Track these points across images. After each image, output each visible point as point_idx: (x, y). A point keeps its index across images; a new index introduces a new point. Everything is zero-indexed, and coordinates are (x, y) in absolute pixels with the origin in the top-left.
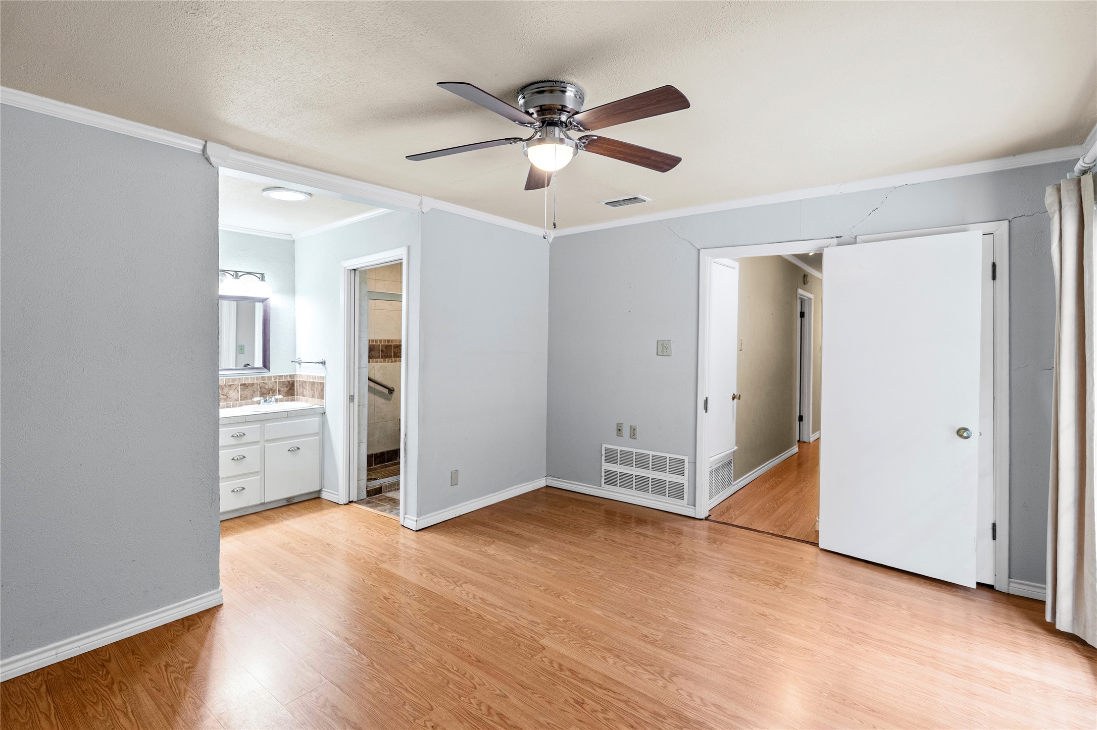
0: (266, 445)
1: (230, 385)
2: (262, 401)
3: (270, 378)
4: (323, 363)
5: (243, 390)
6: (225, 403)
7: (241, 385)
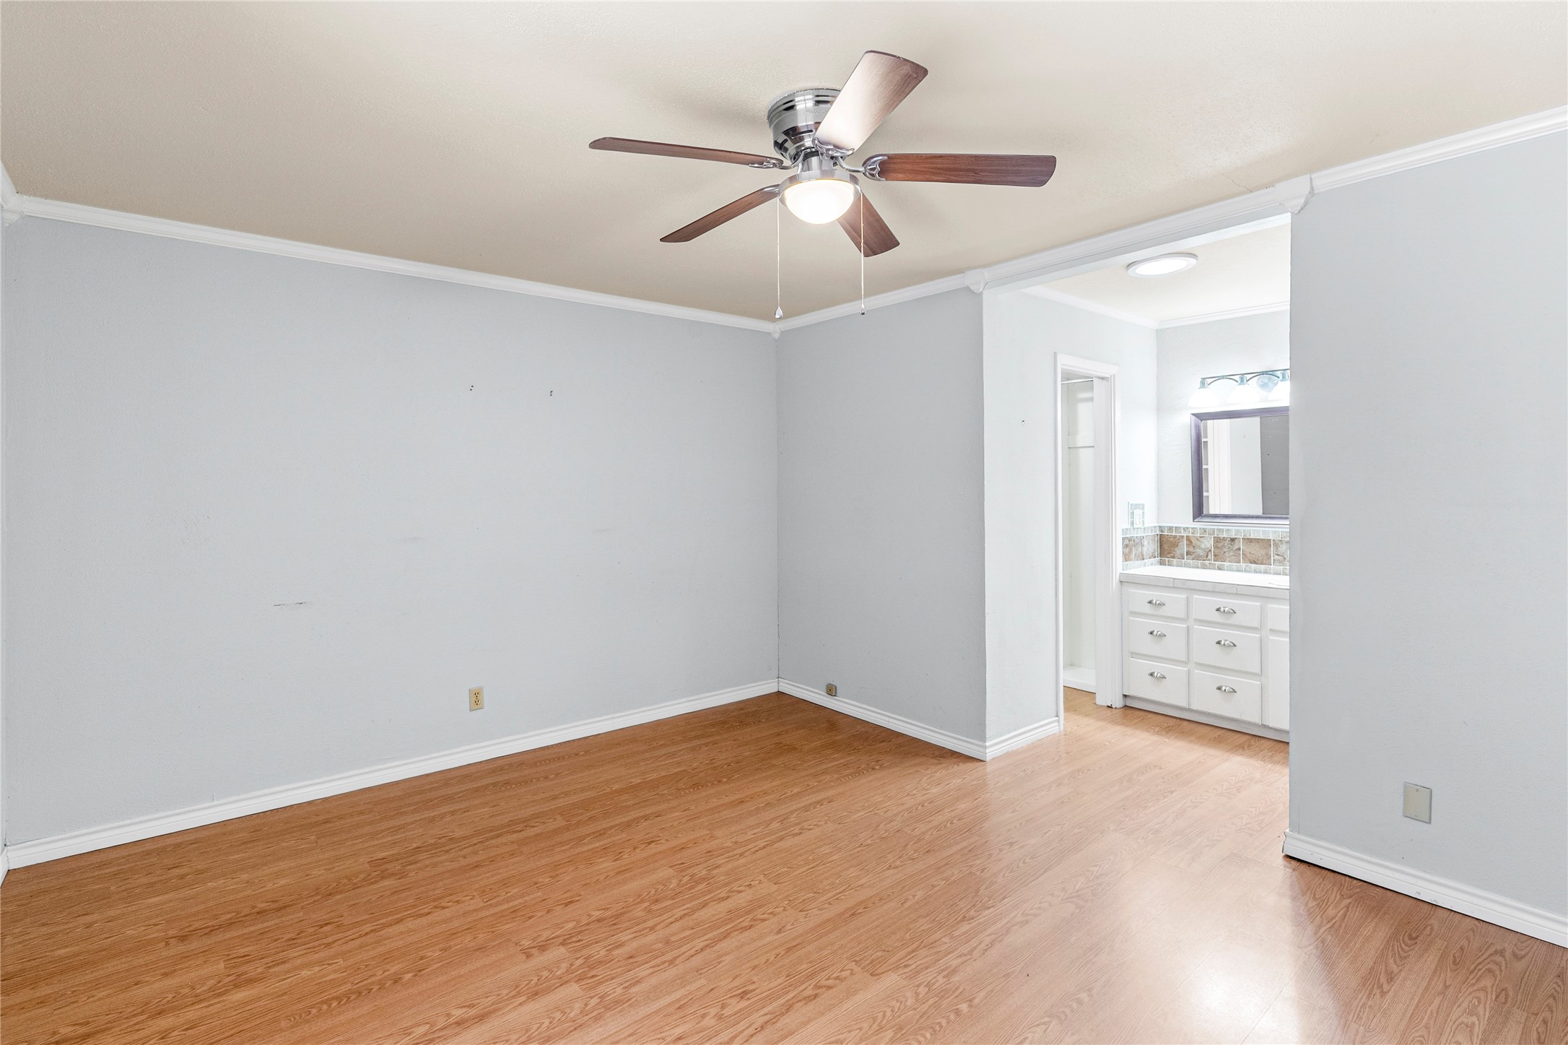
0: (1269, 637)
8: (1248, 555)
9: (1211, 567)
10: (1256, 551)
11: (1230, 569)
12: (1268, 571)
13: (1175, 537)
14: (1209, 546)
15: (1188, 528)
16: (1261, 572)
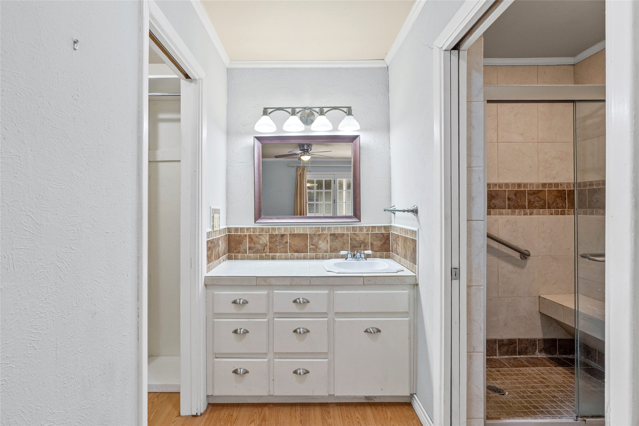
0: (337, 319)
1: (319, 235)
2: (349, 256)
3: (361, 228)
4: (415, 211)
5: (332, 241)
6: (314, 254)
7: (331, 235)
8: (293, 246)
9: (267, 258)
10: (298, 243)
11: (280, 258)
12: (306, 257)
13: (240, 236)
14: (265, 242)
15: (249, 228)
16: (301, 259)
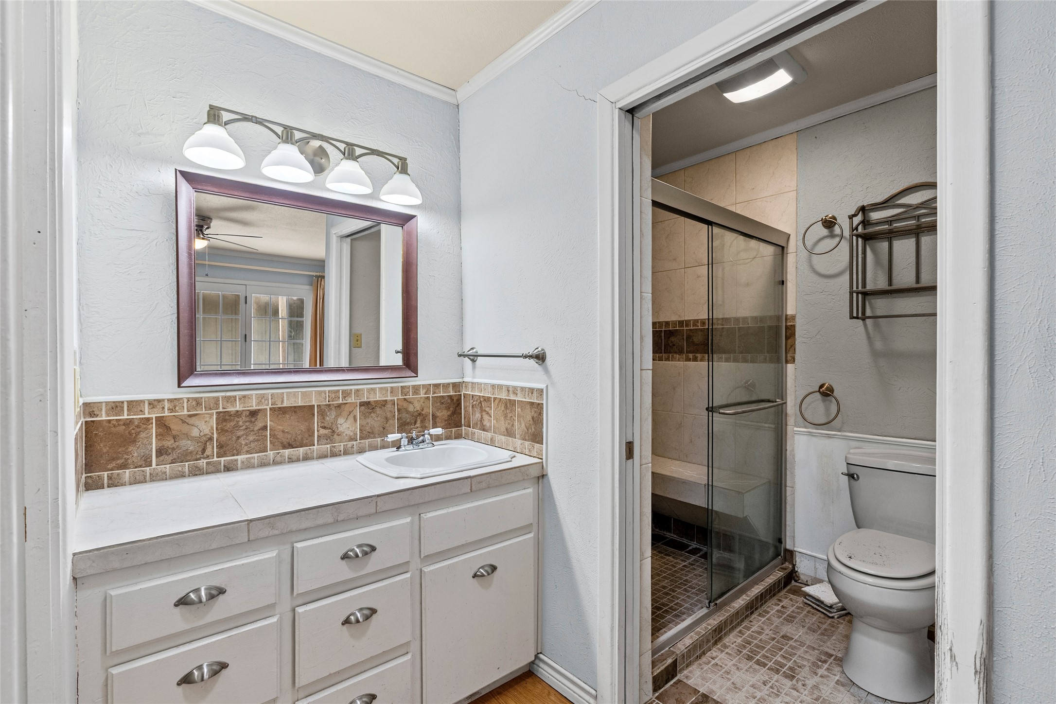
0: (426, 569)
1: (339, 406)
2: (404, 441)
3: (416, 389)
4: (540, 358)
5: (364, 416)
6: (328, 446)
7: (362, 404)
8: (280, 435)
9: (211, 468)
10: (291, 426)
11: (249, 466)
12: (310, 455)
13: (128, 423)
14: (207, 431)
15: (159, 401)
16: (298, 460)
